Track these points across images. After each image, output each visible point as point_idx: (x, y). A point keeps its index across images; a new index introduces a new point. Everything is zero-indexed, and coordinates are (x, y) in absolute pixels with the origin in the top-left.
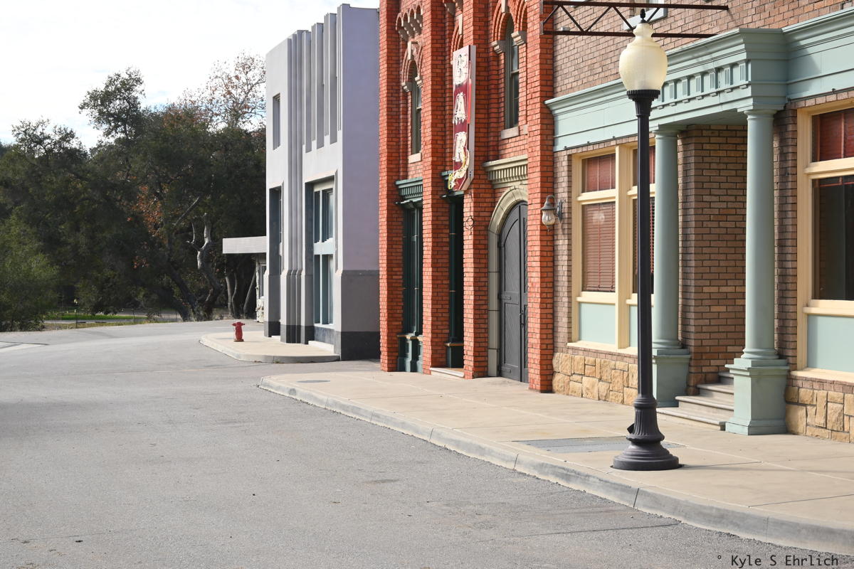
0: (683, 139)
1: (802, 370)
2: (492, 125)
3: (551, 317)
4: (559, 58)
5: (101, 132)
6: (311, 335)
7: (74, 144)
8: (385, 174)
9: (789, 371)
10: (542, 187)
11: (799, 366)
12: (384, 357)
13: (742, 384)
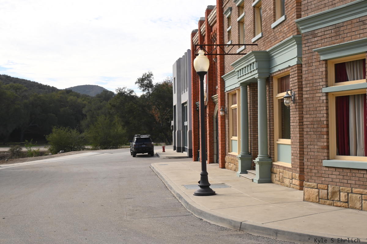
0: (249, 87)
1: (276, 162)
2: (214, 85)
4: (225, 63)
5: (141, 90)
6: (184, 150)
7: (133, 94)
8: (192, 101)
9: (272, 162)
10: (221, 104)
11: (275, 161)
12: (193, 157)
13: (257, 166)
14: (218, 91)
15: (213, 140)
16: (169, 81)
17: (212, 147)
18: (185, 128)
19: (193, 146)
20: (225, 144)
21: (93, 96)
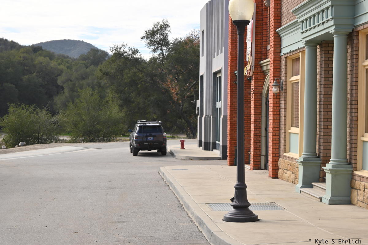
0: (320, 48)
1: (359, 170)
2: (264, 43)
3: (278, 140)
4: (283, 8)
5: (151, 50)
6: (215, 147)
7: (137, 56)
8: (230, 68)
9: (353, 171)
10: (274, 74)
11: (358, 168)
12: (228, 158)
13: (329, 177)
14: (270, 53)
15: (260, 132)
16: (196, 36)
17: (258, 144)
18: (216, 111)
19: (228, 142)
20: (279, 138)
21: (75, 57)
